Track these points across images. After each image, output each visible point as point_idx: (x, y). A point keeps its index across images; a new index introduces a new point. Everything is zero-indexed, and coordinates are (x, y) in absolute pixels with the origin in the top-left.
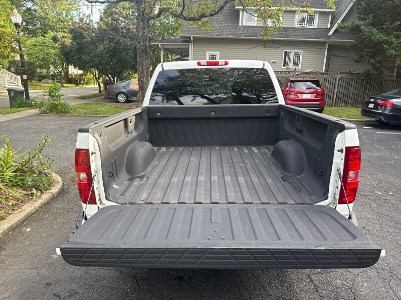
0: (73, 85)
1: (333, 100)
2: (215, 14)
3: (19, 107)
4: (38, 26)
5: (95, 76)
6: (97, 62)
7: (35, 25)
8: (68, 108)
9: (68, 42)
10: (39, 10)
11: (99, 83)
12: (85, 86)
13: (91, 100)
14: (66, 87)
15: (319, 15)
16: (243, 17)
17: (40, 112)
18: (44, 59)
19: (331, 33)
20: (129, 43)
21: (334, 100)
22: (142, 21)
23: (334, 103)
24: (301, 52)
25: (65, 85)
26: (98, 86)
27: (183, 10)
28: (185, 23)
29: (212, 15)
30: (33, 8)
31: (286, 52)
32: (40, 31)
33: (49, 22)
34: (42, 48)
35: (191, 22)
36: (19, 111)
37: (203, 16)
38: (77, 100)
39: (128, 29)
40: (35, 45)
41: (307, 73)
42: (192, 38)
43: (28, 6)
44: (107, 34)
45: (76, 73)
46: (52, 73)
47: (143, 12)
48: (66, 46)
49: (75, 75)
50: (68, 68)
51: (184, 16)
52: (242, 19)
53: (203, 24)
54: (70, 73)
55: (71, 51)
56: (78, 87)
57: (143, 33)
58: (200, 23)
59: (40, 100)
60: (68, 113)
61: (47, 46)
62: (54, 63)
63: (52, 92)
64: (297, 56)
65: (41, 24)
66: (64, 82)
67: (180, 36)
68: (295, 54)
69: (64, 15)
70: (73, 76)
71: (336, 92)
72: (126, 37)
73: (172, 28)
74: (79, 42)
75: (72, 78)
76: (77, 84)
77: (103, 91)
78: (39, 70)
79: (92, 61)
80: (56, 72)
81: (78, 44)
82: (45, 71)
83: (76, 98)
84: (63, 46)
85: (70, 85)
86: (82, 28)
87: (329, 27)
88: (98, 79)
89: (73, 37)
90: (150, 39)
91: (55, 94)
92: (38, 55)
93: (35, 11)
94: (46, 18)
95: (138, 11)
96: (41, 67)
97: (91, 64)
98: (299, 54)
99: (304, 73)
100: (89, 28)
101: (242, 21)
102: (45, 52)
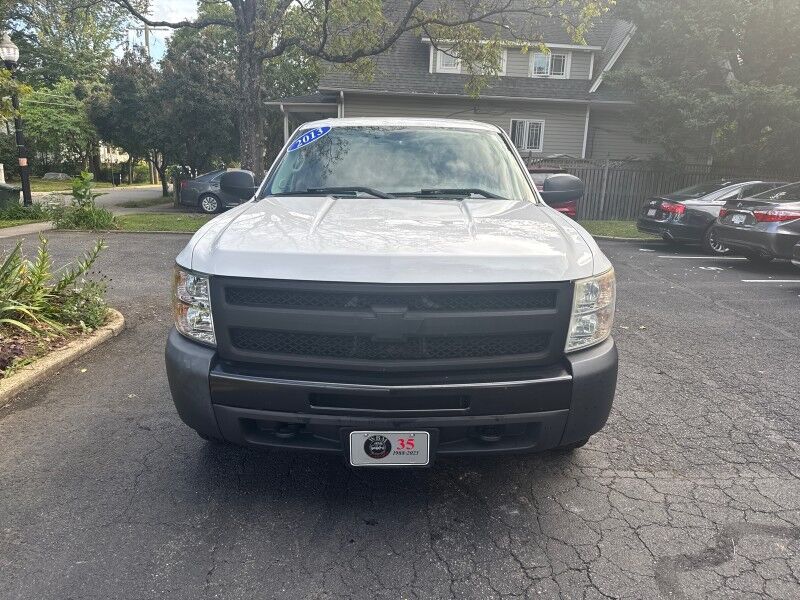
0: (109, 184)
1: (599, 209)
2: (382, 51)
4: (38, 67)
5: (156, 164)
6: (162, 137)
7: (33, 66)
9: (105, 98)
10: (41, 36)
12: (133, 187)
13: (150, 208)
14: (95, 187)
15: (573, 56)
16: (435, 58)
18: (51, 131)
19: (594, 89)
20: (223, 102)
21: (601, 209)
22: (250, 61)
23: (601, 214)
24: (543, 122)
26: (159, 186)
27: (324, 42)
28: (329, 66)
29: (375, 53)
30: (27, 32)
31: (514, 123)
32: (42, 77)
33: (61, 59)
34: (49, 110)
35: (340, 65)
37: (360, 53)
39: (221, 76)
40: (33, 104)
41: (552, 160)
42: (342, 93)
43: (19, 29)
45: (113, 161)
46: (65, 159)
47: (251, 45)
48: (101, 107)
49: (112, 164)
50: (98, 151)
51: (325, 54)
52: (435, 61)
53: (361, 69)
54: (102, 160)
55: (111, 115)
56: (119, 188)
57: (251, 83)
58: (355, 66)
61: (57, 107)
62: (70, 141)
64: (535, 128)
65: (44, 64)
67: (320, 91)
68: (532, 126)
69: (91, 46)
70: (109, 167)
71: (603, 195)
72: (218, 91)
73: (306, 75)
74: (126, 97)
75: (106, 169)
76: (117, 183)
77: (172, 194)
78: (38, 155)
79: (153, 135)
80: (73, 158)
81: (125, 102)
82: (51, 156)
84: (96, 107)
85: (102, 184)
87: (590, 77)
88: (162, 171)
89: (115, 88)
90: (264, 96)
92: (39, 123)
95: (241, 42)
96: (43, 148)
97: (150, 140)
98: (538, 126)
99: (546, 160)
100: (145, 72)
101: (435, 65)
102: (54, 118)
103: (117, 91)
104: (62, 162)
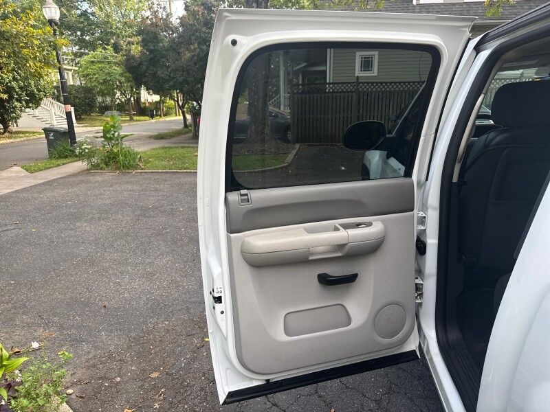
0: (147, 118)
3: (60, 157)
4: (97, 34)
5: (177, 102)
6: (181, 79)
7: (93, 34)
8: (134, 159)
9: (136, 50)
10: (98, 12)
11: (183, 113)
12: (163, 119)
13: (174, 140)
14: (137, 121)
17: (89, 167)
18: (105, 82)
25: (135, 118)
26: (181, 117)
30: (89, 11)
32: (100, 42)
33: (111, 28)
34: (103, 65)
36: (58, 165)
38: (152, 140)
40: (93, 62)
43: (84, 9)
44: (196, 31)
45: (150, 101)
46: (118, 101)
48: (133, 57)
49: (149, 103)
50: (139, 94)
54: (143, 100)
55: (141, 64)
56: (153, 121)
59: (89, 147)
60: (137, 167)
61: (109, 63)
62: (119, 88)
63: (109, 131)
65: (101, 33)
66: (134, 114)
70: (147, 105)
74: (152, 48)
75: (145, 107)
76: (152, 116)
77: (190, 125)
78: (100, 99)
79: (173, 78)
80: (123, 100)
81: (151, 51)
82: (108, 99)
83: (150, 137)
84: (129, 58)
85: (142, 118)
86: (157, 26)
88: (182, 107)
89: (143, 40)
91: (113, 135)
92: (97, 76)
93: (93, 14)
94: (108, 22)
96: (103, 94)
97: (171, 83)
100: (167, 25)
102: (106, 71)
103: (145, 43)
104: (117, 103)
